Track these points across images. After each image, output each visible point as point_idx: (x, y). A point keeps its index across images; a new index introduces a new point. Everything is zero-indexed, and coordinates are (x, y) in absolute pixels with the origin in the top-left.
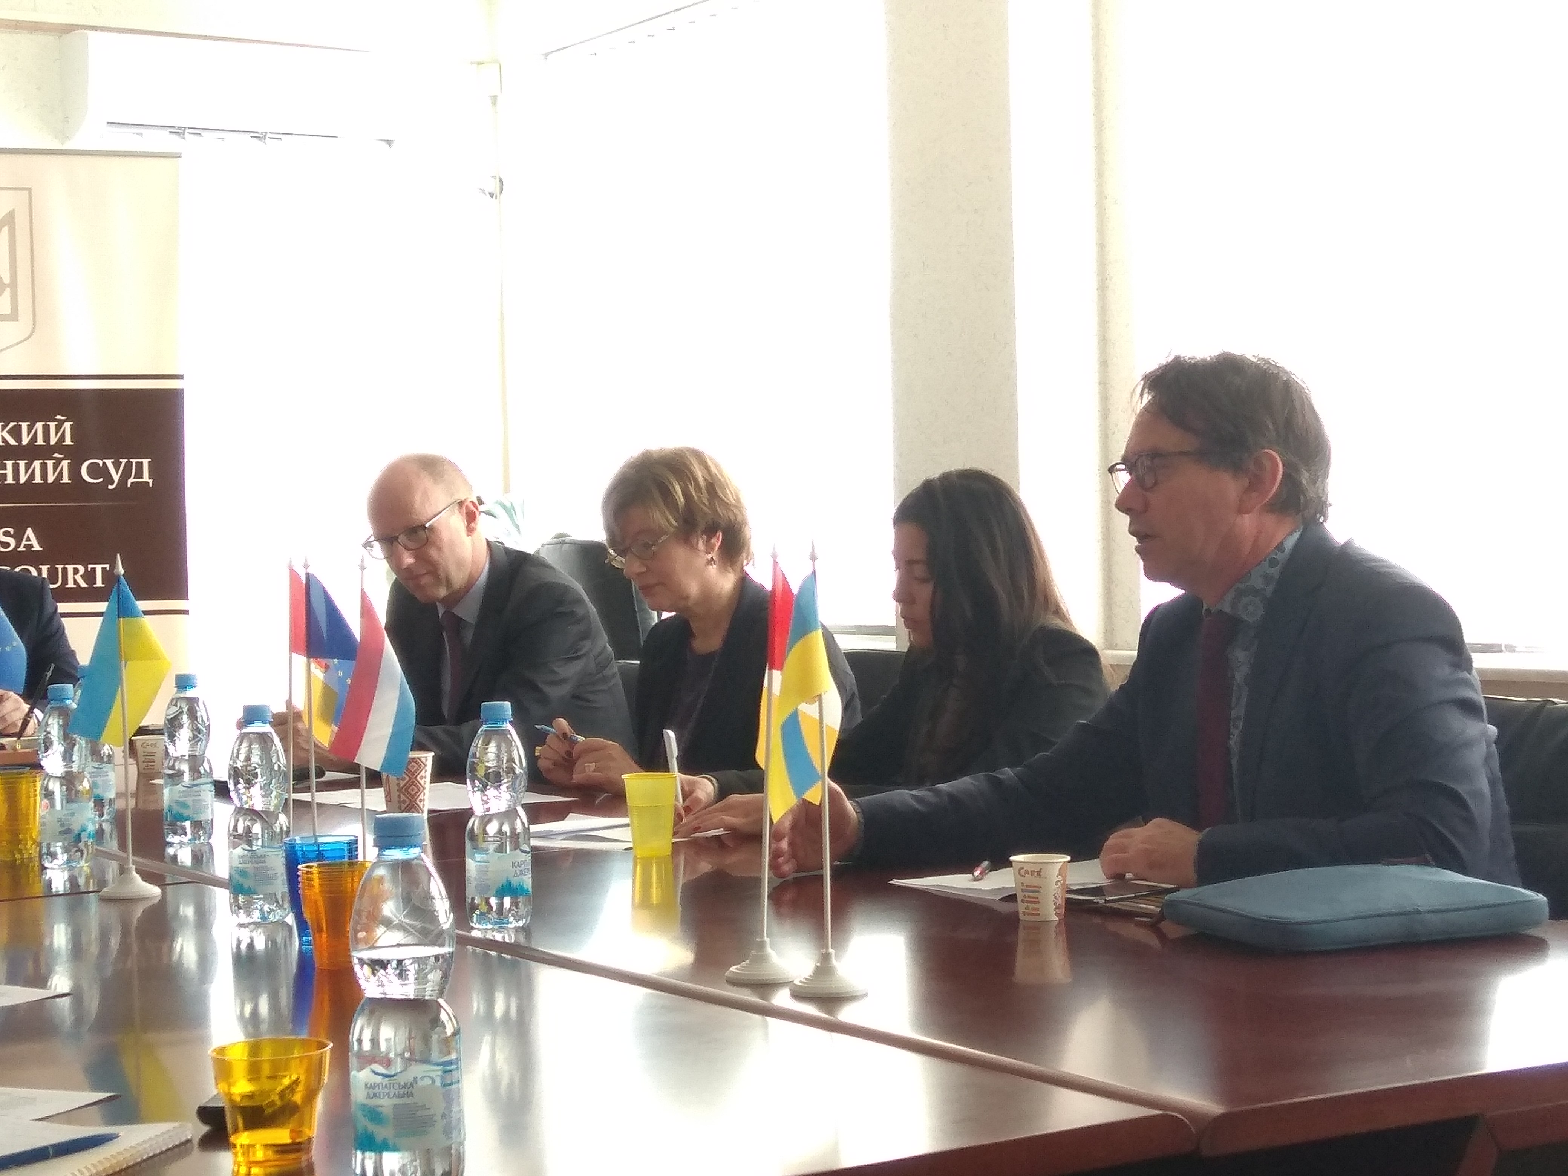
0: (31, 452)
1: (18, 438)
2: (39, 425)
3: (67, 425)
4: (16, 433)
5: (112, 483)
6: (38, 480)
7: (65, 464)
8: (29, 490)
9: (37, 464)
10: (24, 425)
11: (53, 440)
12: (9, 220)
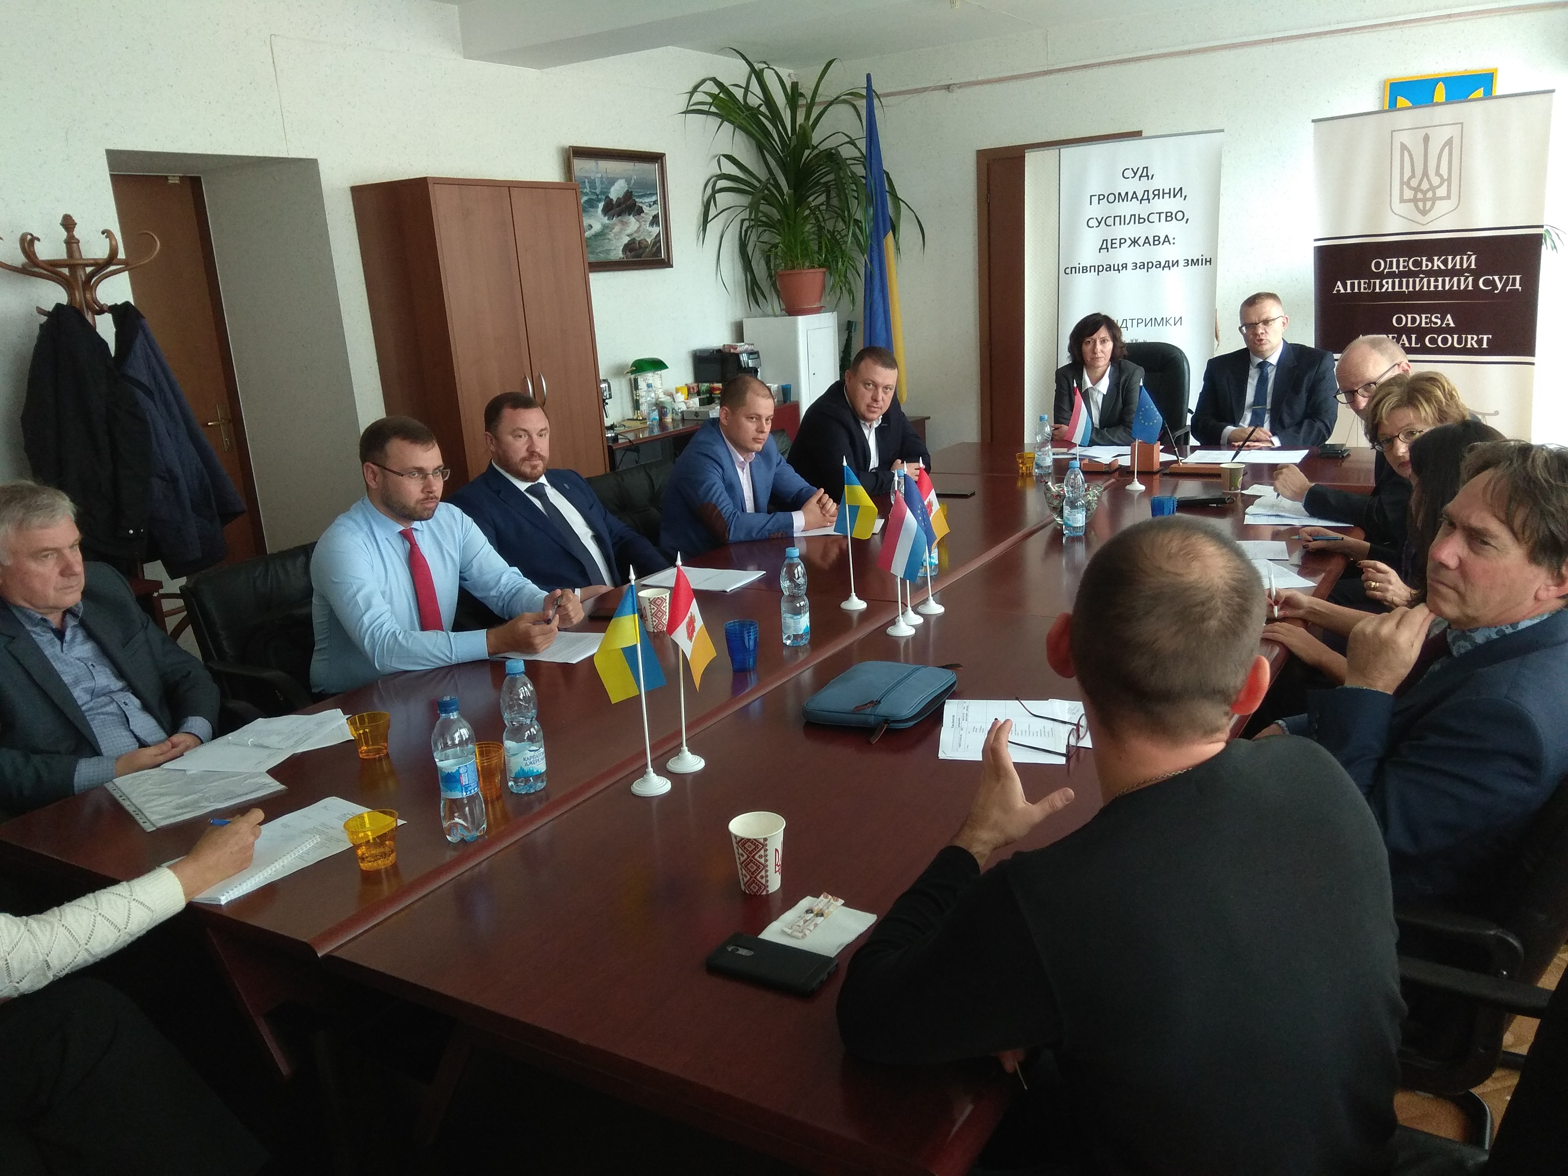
0: (1453, 273)
1: (1446, 265)
2: (1458, 258)
3: (1473, 257)
4: (1445, 262)
5: (1497, 289)
6: (1455, 288)
7: (1470, 279)
8: (1450, 294)
9: (1455, 279)
11: (1465, 266)
12: (1449, 142)
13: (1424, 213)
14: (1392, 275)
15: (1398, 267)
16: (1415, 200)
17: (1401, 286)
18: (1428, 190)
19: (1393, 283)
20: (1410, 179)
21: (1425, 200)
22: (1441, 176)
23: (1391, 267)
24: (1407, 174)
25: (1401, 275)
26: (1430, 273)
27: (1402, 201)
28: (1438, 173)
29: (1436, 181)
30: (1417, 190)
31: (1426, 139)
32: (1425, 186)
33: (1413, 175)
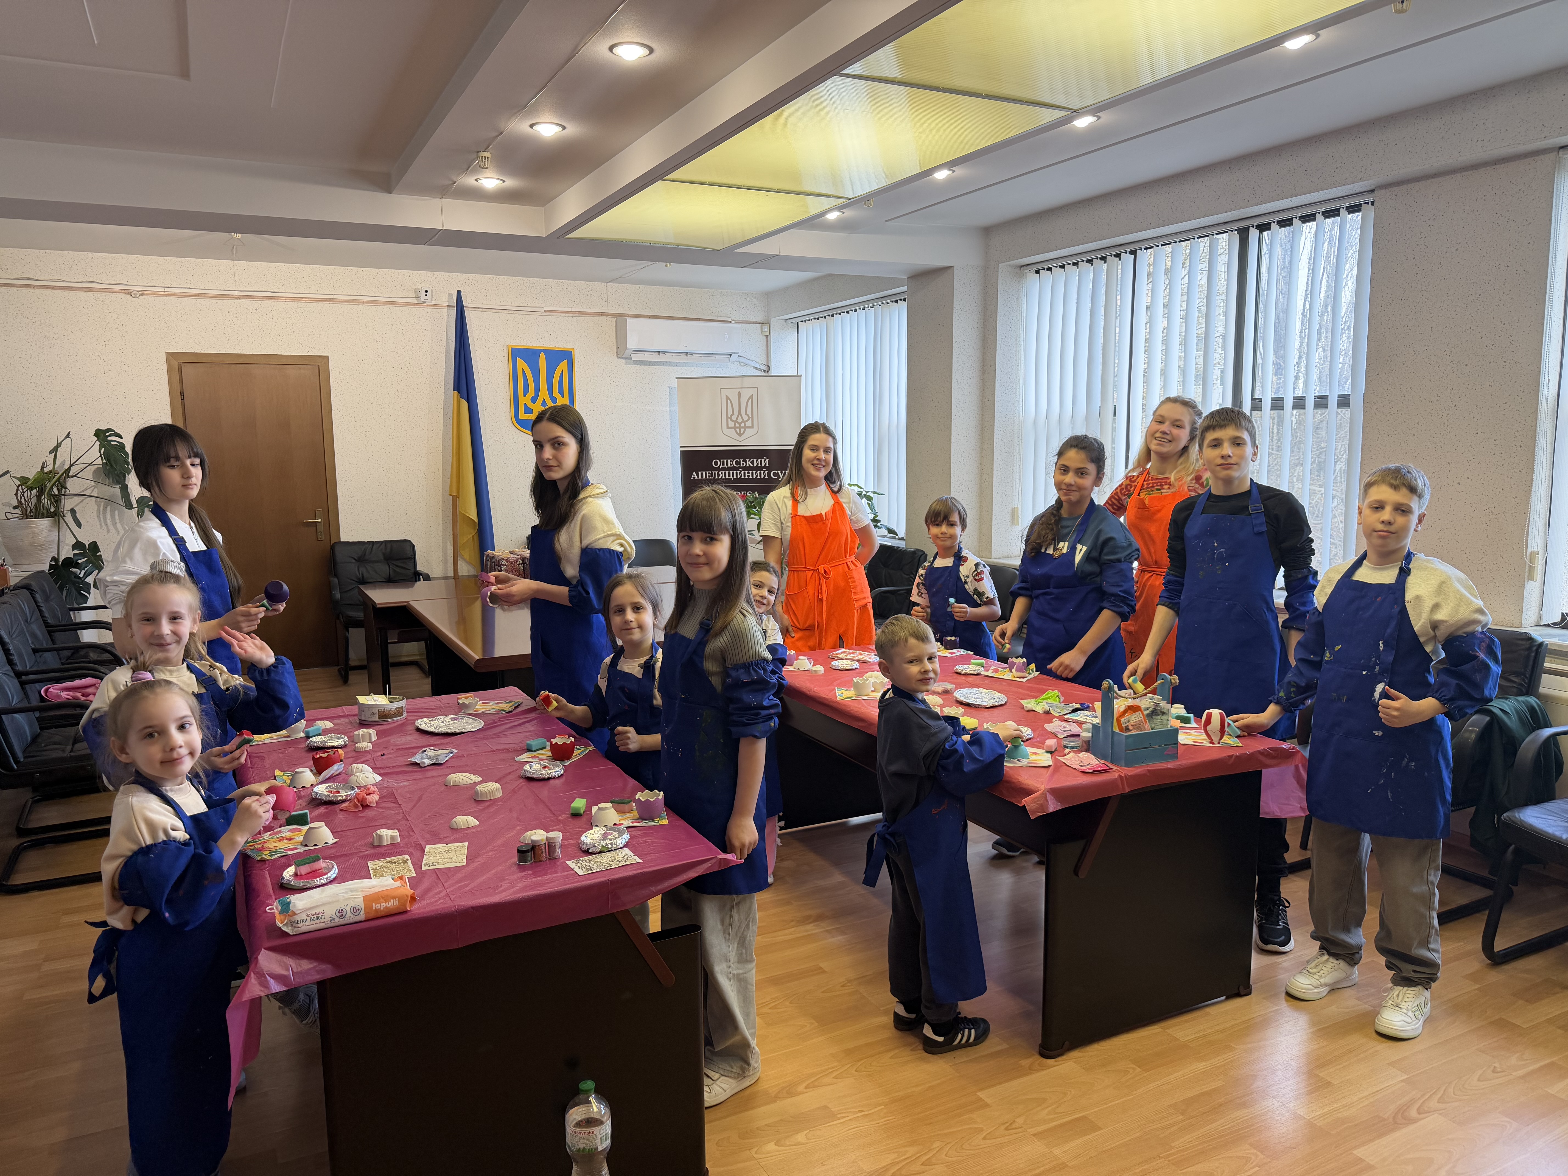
0: (757, 469)
1: (753, 464)
2: (759, 460)
3: (767, 460)
4: (752, 463)
6: (759, 477)
7: (766, 472)
8: (755, 480)
9: (758, 472)
10: (755, 460)
11: (763, 465)
12: (751, 397)
13: (740, 435)
14: (724, 469)
15: (727, 465)
16: (735, 428)
17: (729, 476)
18: (742, 422)
19: (725, 473)
20: (731, 416)
21: (740, 428)
22: (748, 416)
23: (723, 464)
24: (730, 413)
25: (729, 469)
26: (745, 469)
27: (728, 427)
28: (746, 414)
29: (746, 418)
30: (736, 422)
31: (739, 394)
32: (740, 420)
33: (733, 414)
